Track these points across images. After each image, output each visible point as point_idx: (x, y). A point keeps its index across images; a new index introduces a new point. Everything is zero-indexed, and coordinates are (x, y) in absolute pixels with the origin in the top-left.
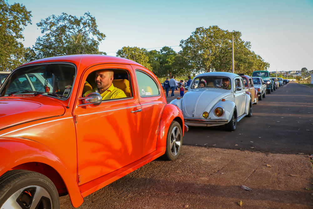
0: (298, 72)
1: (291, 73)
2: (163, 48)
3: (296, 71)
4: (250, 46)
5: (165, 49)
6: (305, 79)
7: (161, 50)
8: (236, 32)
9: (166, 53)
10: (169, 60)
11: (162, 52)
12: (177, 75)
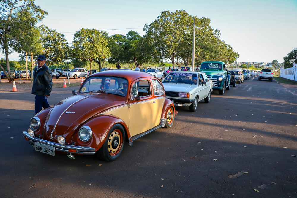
0: (269, 64)
1: (263, 64)
2: (129, 33)
3: (268, 63)
4: (219, 34)
5: (131, 33)
6: (275, 71)
7: (127, 34)
8: (205, 19)
9: (132, 37)
10: (133, 45)
11: (128, 36)
12: (144, 62)
